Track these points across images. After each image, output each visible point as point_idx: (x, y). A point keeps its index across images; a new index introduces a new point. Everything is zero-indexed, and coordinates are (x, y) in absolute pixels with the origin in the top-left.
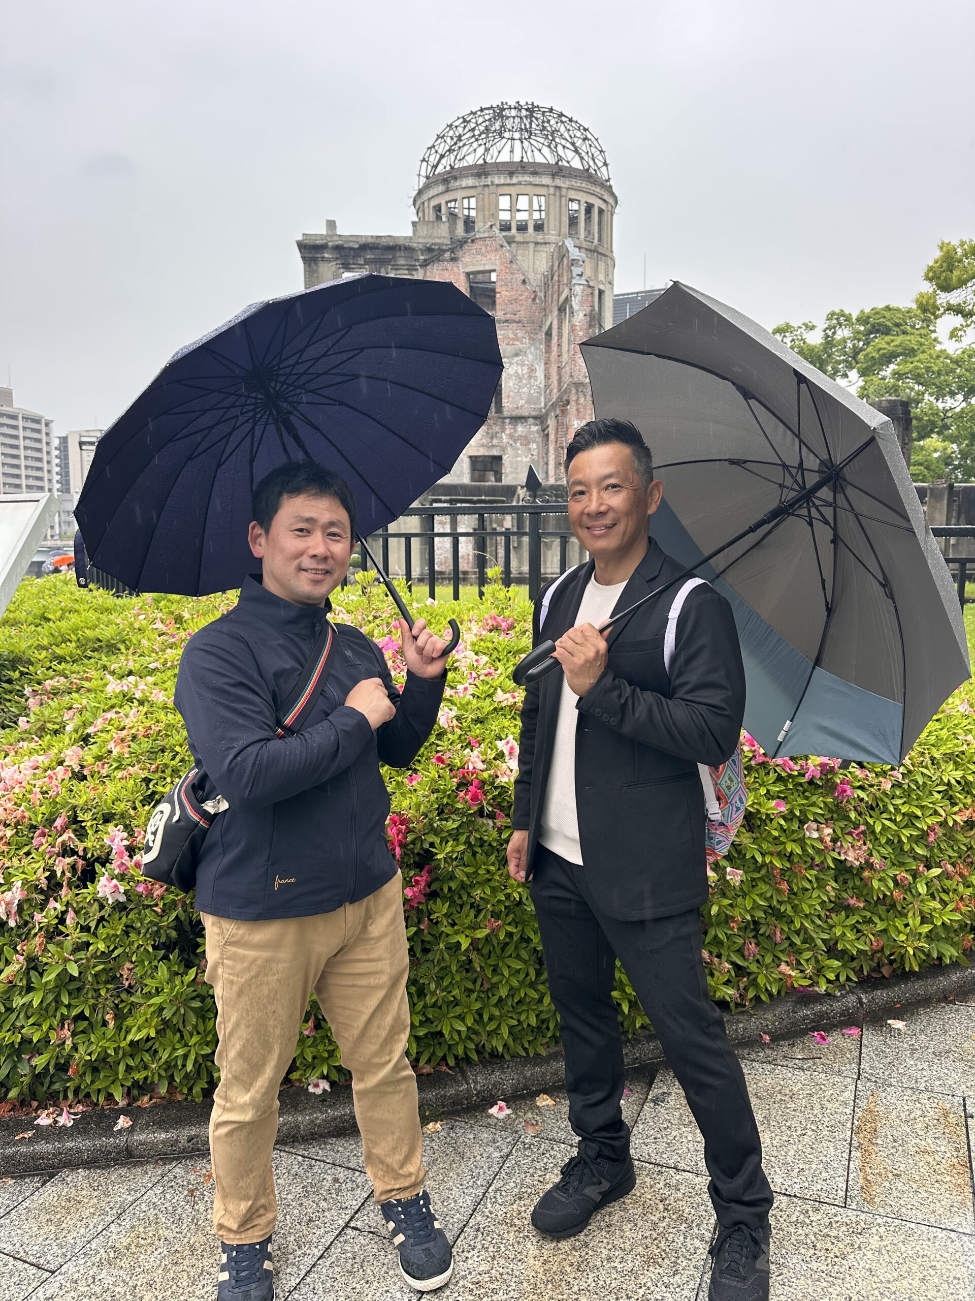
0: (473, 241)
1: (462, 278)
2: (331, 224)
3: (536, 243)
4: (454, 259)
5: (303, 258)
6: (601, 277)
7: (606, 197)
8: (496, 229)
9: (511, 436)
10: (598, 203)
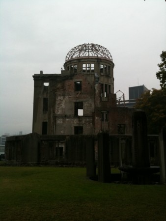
0: (76, 74)
1: (73, 83)
2: (41, 72)
3: (92, 75)
4: (72, 79)
5: (34, 79)
6: (110, 82)
7: (111, 63)
8: (82, 72)
9: (85, 121)
10: (108, 65)
